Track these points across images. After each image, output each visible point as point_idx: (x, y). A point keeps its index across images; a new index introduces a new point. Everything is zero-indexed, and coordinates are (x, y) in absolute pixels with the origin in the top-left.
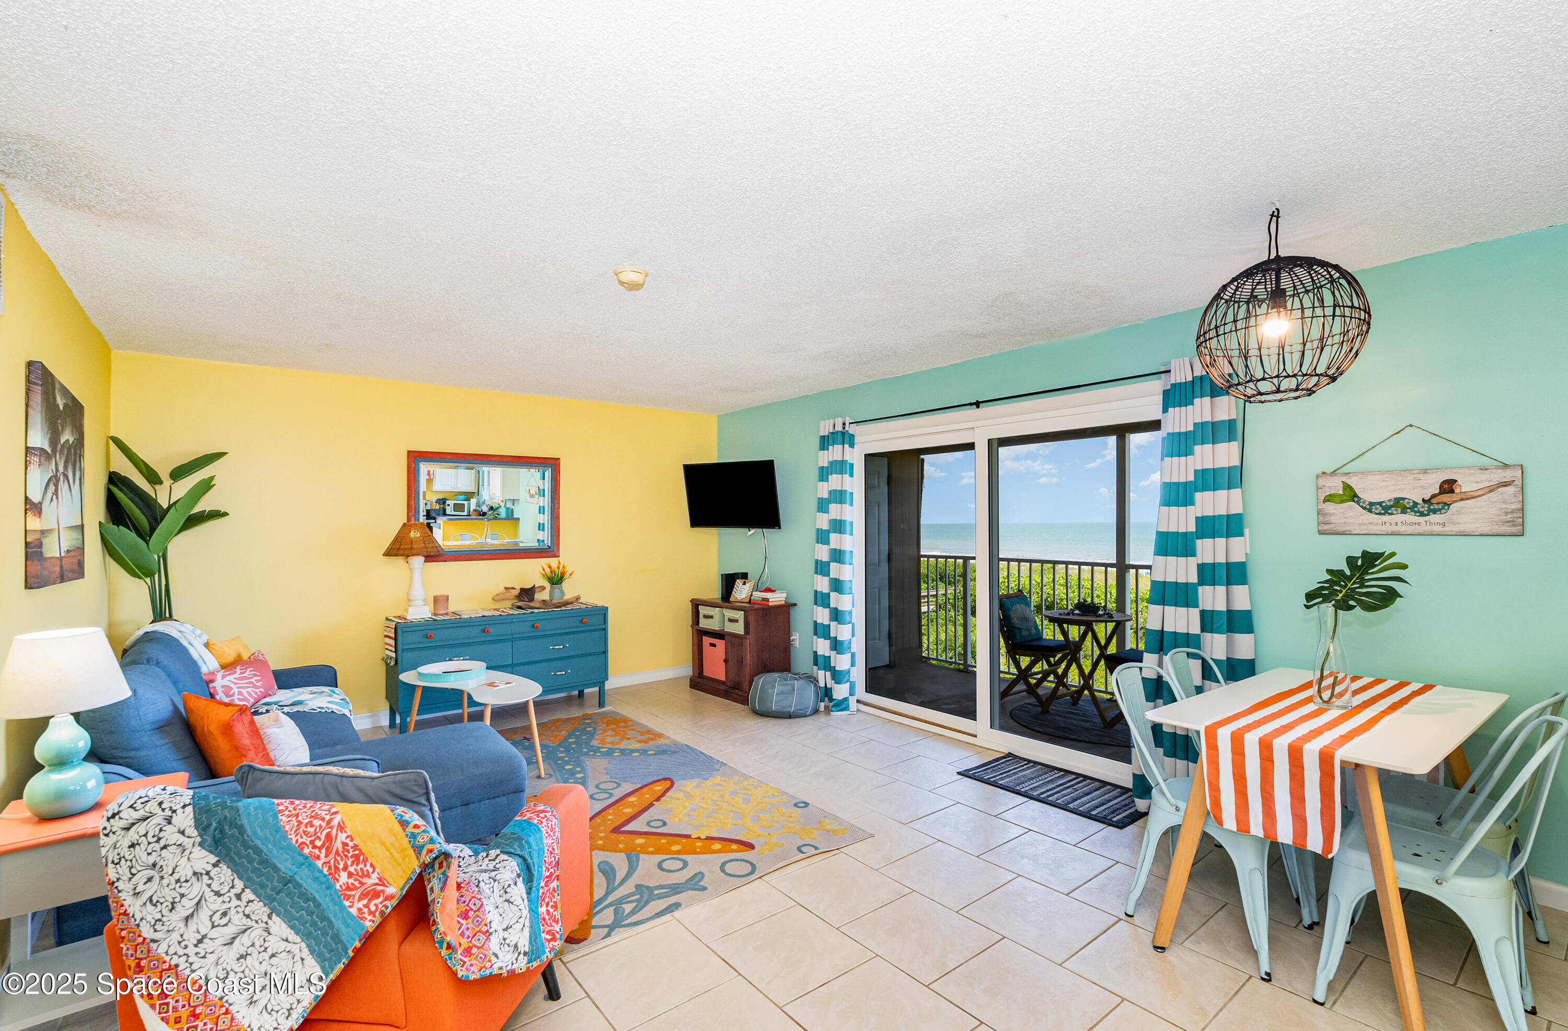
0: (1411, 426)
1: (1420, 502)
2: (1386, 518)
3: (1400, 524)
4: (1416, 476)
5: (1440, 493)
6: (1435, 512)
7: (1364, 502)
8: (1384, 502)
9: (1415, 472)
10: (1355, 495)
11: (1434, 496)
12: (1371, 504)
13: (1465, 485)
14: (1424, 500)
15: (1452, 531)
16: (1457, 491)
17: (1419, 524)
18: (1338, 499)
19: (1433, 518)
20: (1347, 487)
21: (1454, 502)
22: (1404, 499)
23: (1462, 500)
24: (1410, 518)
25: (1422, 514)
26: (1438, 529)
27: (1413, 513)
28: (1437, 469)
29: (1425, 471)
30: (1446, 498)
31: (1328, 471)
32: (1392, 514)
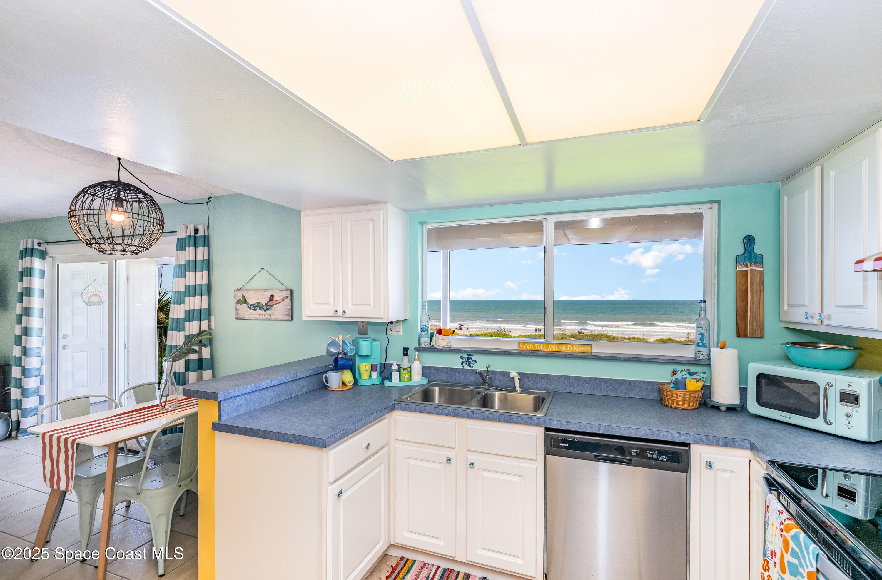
0: (263, 268)
1: (264, 305)
2: (255, 312)
3: (259, 315)
4: (263, 292)
5: (270, 301)
6: (268, 309)
7: (248, 304)
8: (254, 304)
9: (263, 290)
10: (246, 301)
11: (268, 302)
12: (251, 305)
13: (277, 298)
14: (265, 304)
15: (273, 318)
16: (274, 300)
17: (264, 315)
18: (241, 302)
19: (268, 312)
20: (244, 297)
21: (274, 305)
22: (260, 303)
23: (276, 304)
24: (261, 312)
25: (265, 311)
26: (269, 317)
27: (262, 310)
28: (269, 289)
29: (265, 290)
30: (271, 303)
31: (239, 288)
32: (256, 310)
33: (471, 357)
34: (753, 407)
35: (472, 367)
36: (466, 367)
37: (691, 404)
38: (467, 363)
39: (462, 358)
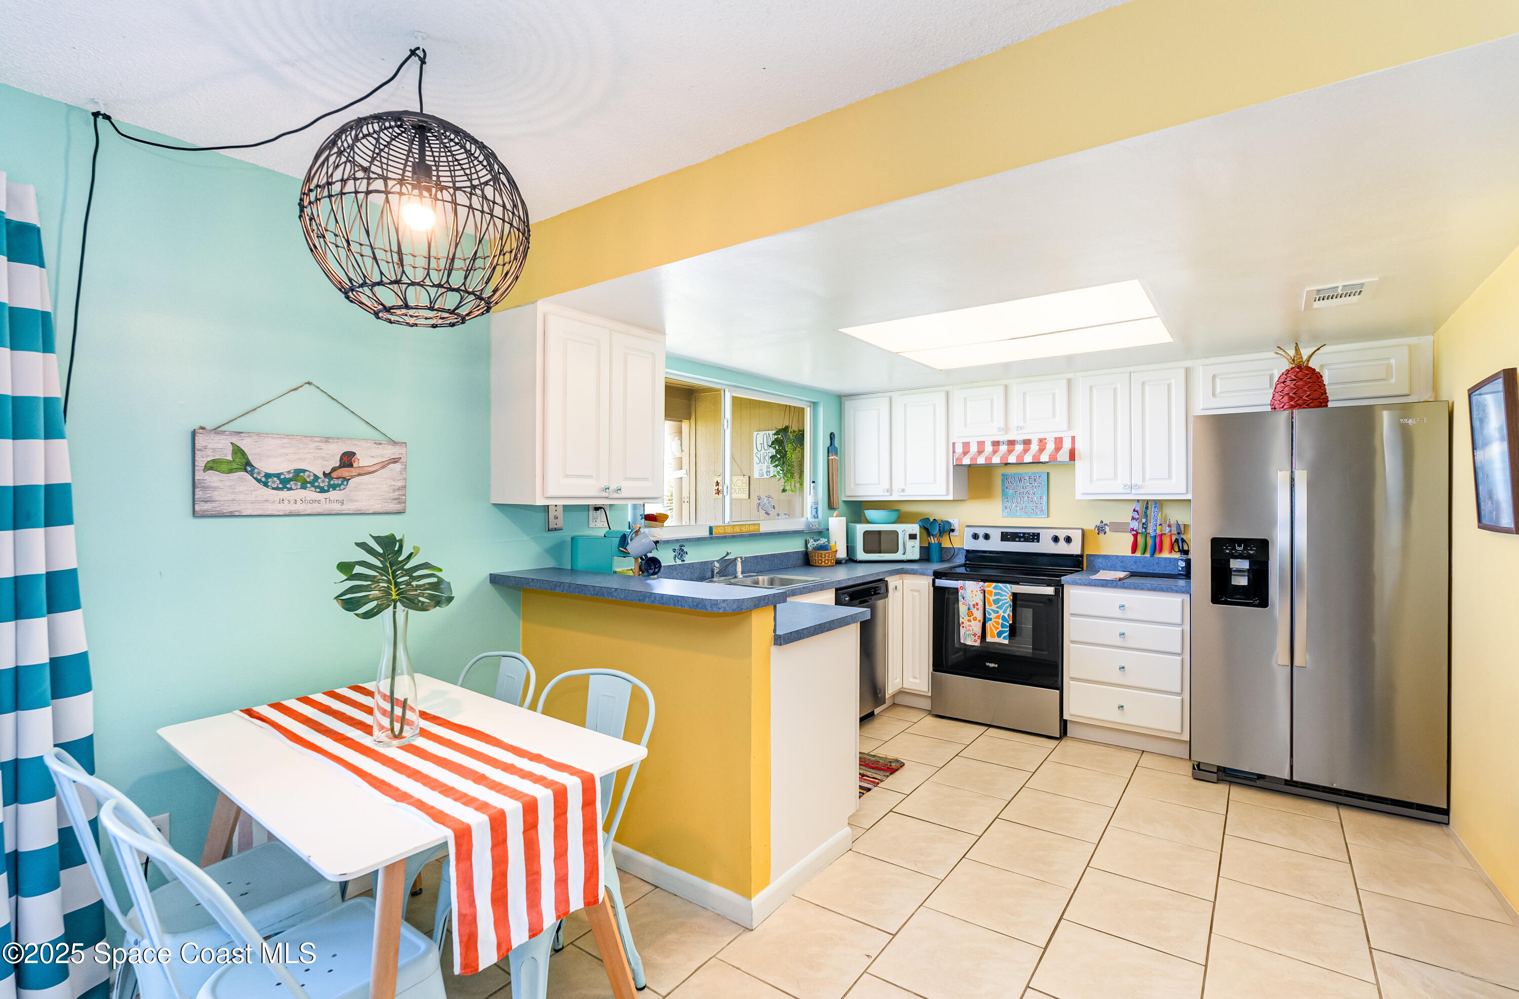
0: (309, 383)
1: (321, 475)
2: (284, 494)
3: (299, 502)
4: (318, 444)
5: (341, 467)
6: (334, 487)
7: (259, 473)
8: (282, 474)
9: (317, 439)
10: (248, 463)
11: (334, 469)
12: (268, 476)
13: (363, 460)
14: (324, 474)
15: (349, 509)
16: (355, 465)
17: (319, 501)
18: (224, 467)
19: (333, 494)
20: (238, 451)
21: (353, 477)
22: (304, 471)
23: (359, 475)
24: (310, 494)
25: (322, 491)
26: (336, 507)
27: (313, 489)
28: (338, 439)
29: (327, 440)
30: (345, 472)
31: (209, 426)
32: (290, 489)
33: (683, 548)
34: (861, 555)
35: (684, 560)
36: (679, 562)
37: (826, 562)
38: (680, 556)
39: (674, 550)
